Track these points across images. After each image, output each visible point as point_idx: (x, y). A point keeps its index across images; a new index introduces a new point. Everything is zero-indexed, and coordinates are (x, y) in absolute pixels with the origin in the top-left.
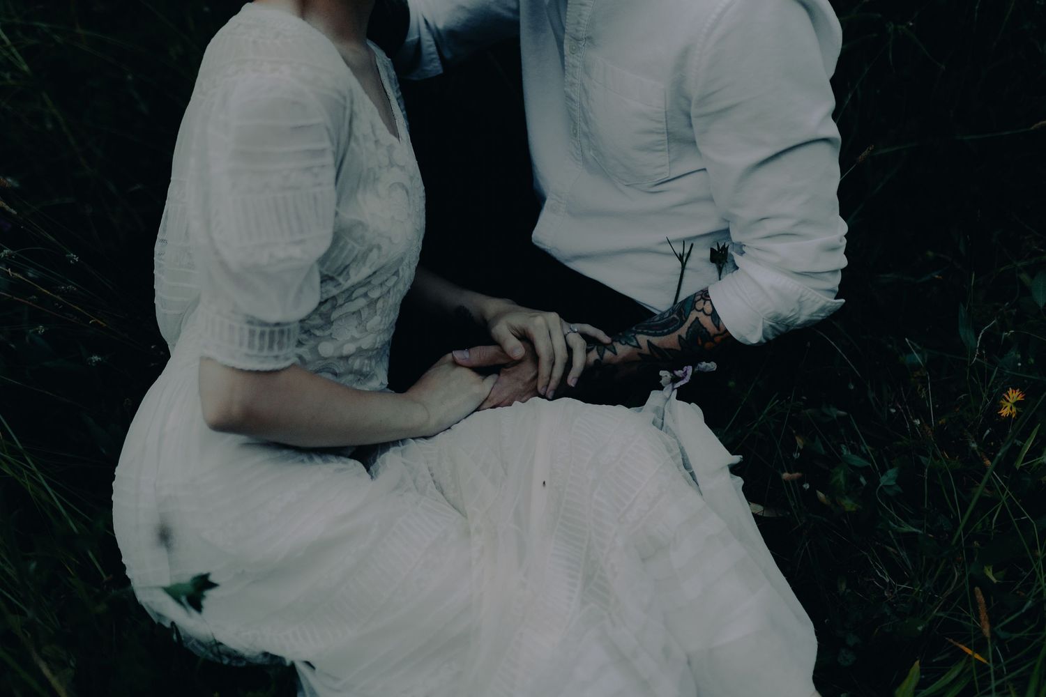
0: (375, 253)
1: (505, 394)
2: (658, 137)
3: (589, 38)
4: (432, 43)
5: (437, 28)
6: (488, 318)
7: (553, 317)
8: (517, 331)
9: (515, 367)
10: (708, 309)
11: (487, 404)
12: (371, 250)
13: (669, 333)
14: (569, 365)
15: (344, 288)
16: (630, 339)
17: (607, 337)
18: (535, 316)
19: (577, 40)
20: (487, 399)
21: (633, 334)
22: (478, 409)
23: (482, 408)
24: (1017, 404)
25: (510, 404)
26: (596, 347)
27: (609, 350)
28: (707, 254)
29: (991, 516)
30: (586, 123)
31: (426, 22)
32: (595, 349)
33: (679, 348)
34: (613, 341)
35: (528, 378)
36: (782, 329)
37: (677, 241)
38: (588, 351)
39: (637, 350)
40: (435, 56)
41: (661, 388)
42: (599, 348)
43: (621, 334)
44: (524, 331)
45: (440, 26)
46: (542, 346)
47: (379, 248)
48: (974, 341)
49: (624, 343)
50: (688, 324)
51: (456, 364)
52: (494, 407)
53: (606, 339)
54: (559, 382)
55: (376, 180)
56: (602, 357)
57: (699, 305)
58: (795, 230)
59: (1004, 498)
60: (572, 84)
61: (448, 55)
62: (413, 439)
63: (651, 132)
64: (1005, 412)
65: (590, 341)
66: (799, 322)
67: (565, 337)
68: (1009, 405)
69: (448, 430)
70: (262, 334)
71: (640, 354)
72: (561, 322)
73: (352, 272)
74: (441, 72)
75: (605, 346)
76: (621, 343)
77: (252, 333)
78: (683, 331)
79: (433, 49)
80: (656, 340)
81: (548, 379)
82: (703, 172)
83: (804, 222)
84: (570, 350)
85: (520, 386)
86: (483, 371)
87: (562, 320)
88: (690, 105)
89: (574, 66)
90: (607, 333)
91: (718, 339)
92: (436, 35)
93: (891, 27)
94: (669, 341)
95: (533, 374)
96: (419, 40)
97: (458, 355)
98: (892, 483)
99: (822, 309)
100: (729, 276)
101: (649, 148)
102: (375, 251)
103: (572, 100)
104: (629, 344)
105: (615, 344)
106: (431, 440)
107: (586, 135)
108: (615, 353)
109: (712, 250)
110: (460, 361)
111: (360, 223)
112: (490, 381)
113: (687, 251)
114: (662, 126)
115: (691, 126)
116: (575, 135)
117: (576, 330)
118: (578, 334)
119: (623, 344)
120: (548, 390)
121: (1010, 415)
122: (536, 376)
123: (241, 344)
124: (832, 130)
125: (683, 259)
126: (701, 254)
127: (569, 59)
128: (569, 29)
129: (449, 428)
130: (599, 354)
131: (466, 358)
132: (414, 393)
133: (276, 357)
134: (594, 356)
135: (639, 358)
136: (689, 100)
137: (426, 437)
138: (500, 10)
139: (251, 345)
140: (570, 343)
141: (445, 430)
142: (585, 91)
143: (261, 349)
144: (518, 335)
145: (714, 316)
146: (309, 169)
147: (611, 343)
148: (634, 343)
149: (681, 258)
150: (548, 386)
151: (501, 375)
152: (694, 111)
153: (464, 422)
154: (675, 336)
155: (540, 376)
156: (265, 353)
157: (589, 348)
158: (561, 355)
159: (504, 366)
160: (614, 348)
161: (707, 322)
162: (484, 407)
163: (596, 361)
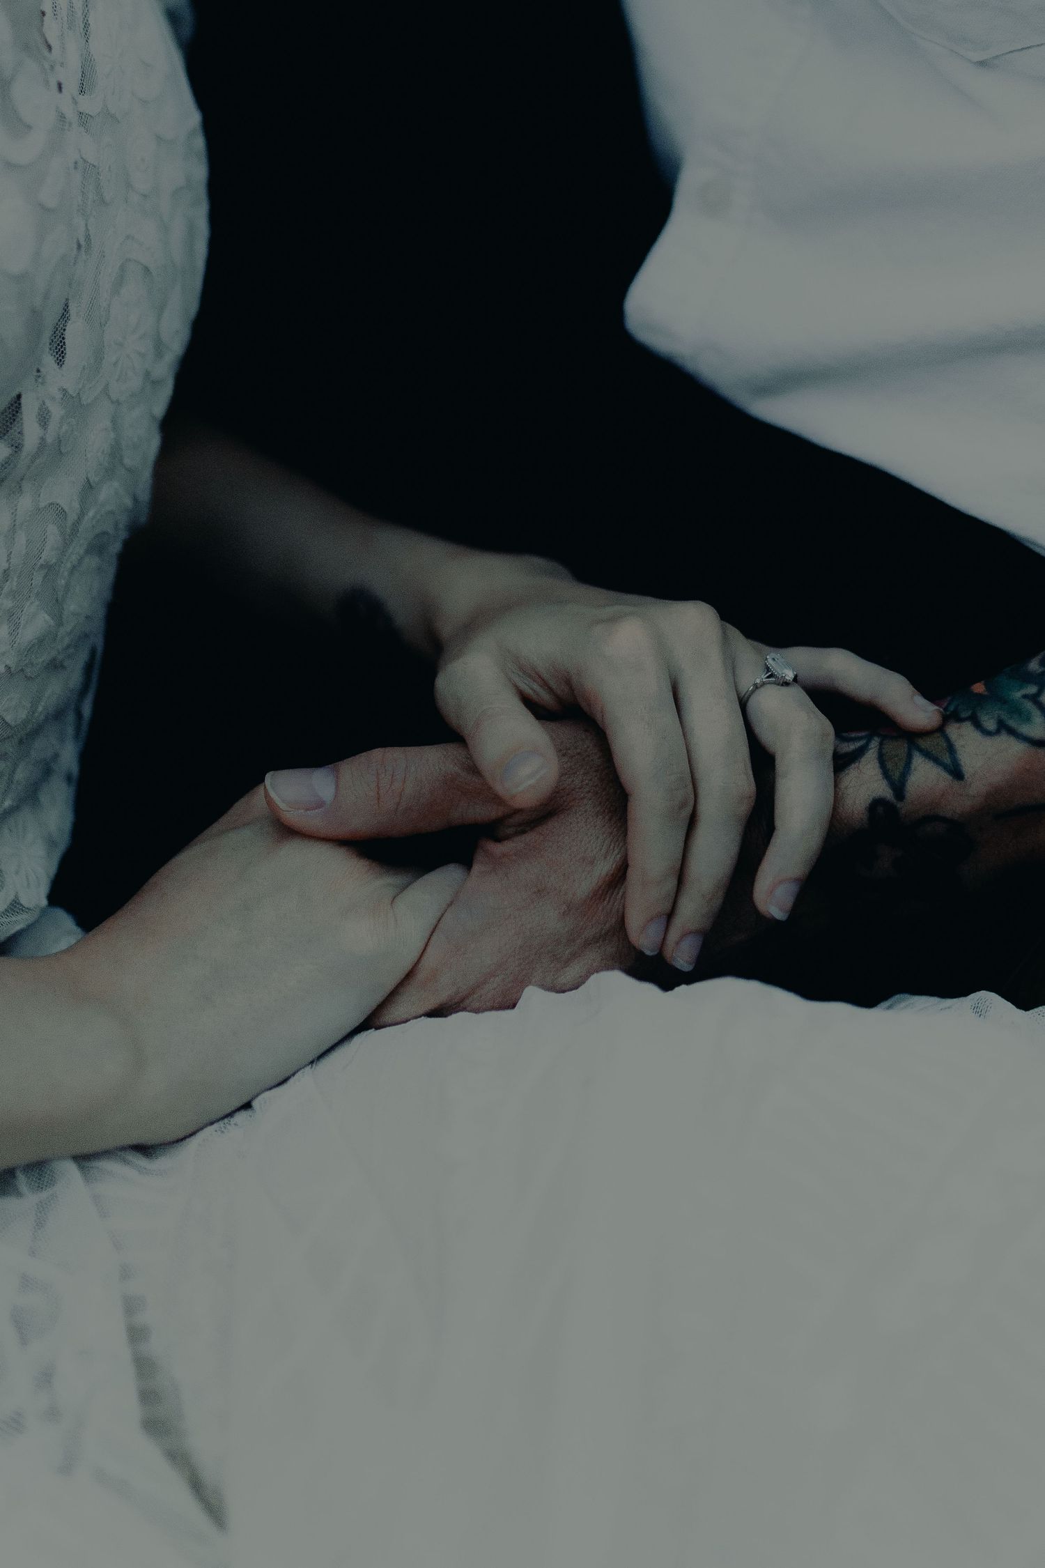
6: (446, 629)
7: (693, 622)
8: (545, 684)
9: (530, 837)
11: (412, 1000)
16: (1017, 711)
17: (920, 700)
18: (613, 620)
20: (410, 975)
21: (1032, 689)
22: (370, 1022)
23: (388, 1016)
25: (508, 1001)
26: (874, 744)
27: (927, 755)
32: (871, 755)
34: (949, 717)
35: (587, 881)
38: (841, 763)
42: (890, 747)
43: (979, 688)
44: (568, 682)
49: (990, 725)
51: (280, 827)
52: (439, 1012)
53: (917, 710)
54: (718, 902)
56: (899, 789)
62: (83, 1159)
65: (851, 718)
67: (743, 704)
69: (241, 1117)
72: (725, 638)
75: (912, 737)
76: (978, 725)
81: (671, 884)
84: (763, 760)
85: (551, 918)
86: (399, 852)
87: (734, 633)
90: (926, 687)
95: (604, 868)
97: (290, 789)
104: (1012, 732)
105: (953, 731)
106: (162, 1162)
108: (956, 773)
110: (293, 817)
112: (429, 894)
117: (790, 675)
118: (797, 693)
119: (988, 733)
120: (674, 935)
122: (619, 877)
129: (247, 1106)
130: (886, 774)
131: (320, 804)
134: (866, 781)
137: (145, 1150)
140: (766, 736)
141: (230, 1115)
144: (545, 697)
147: (941, 729)
148: (1036, 727)
150: (670, 915)
151: (477, 868)
153: (304, 1081)
155: (633, 875)
157: (851, 747)
158: (726, 782)
159: (492, 830)
160: (951, 749)
162: (400, 1009)
163: (876, 805)
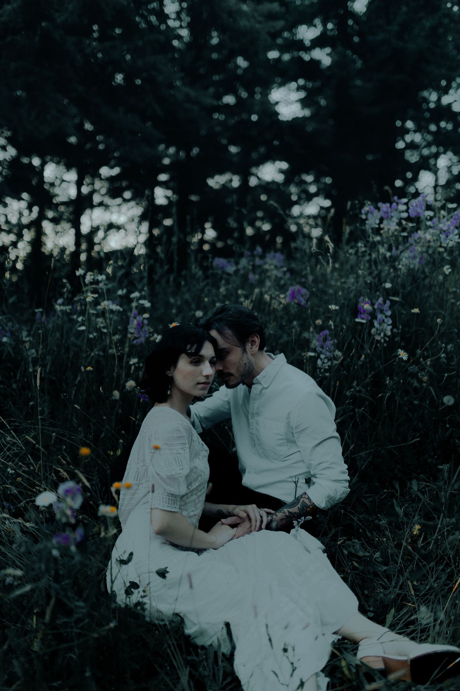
0: (200, 478)
1: (241, 533)
2: (284, 441)
3: (257, 413)
4: (198, 422)
5: (200, 416)
7: (254, 506)
8: (243, 511)
10: (306, 497)
11: (235, 537)
12: (199, 477)
13: (294, 507)
14: (262, 522)
15: (191, 489)
18: (249, 506)
19: (253, 414)
20: (234, 535)
21: (282, 509)
23: (233, 539)
24: (419, 530)
25: (243, 536)
26: (270, 515)
27: (275, 515)
28: (304, 481)
29: (413, 565)
30: (259, 441)
31: (196, 414)
33: (298, 512)
36: (332, 502)
37: (293, 476)
38: (268, 517)
39: (284, 514)
40: (200, 426)
41: (294, 527)
44: (245, 511)
45: (202, 415)
46: (252, 516)
47: (201, 476)
48: (400, 511)
49: (279, 512)
50: (300, 503)
51: (223, 524)
53: (273, 512)
54: (259, 528)
55: (199, 454)
56: (272, 518)
57: (304, 496)
58: (331, 466)
59: (417, 558)
60: (252, 429)
61: (204, 426)
62: (212, 548)
63: (281, 439)
64: (415, 533)
65: (268, 514)
66: (337, 499)
67: (259, 512)
68: (416, 530)
70: (172, 500)
71: (285, 516)
73: (193, 485)
74: (202, 431)
77: (169, 499)
78: (299, 506)
79: (199, 424)
80: (290, 510)
81: (256, 525)
82: (299, 453)
83: (333, 463)
84: (261, 517)
85: (245, 530)
86: (233, 526)
87: (258, 507)
88: (293, 430)
89: (253, 423)
91: (311, 507)
92: (200, 419)
93: (357, 410)
94: (295, 510)
96: (194, 421)
97: (223, 520)
98: (378, 557)
99: (343, 493)
100: (312, 486)
101: (280, 445)
102: (200, 477)
103: (253, 434)
104: (281, 513)
106: (217, 550)
107: (259, 445)
108: (277, 516)
109: (306, 479)
110: (224, 522)
111: (196, 467)
112: (235, 529)
113: (297, 480)
114: (285, 437)
115: (294, 437)
116: (255, 446)
118: (263, 511)
121: (417, 534)
122: (251, 526)
123: (166, 503)
124: (337, 435)
125: (296, 483)
126: (302, 481)
127: (251, 421)
128: (250, 411)
129: (223, 546)
131: (226, 522)
132: (210, 533)
133: (175, 508)
134: (270, 518)
135: (285, 517)
136: (292, 428)
137: (215, 549)
138: (223, 409)
139: (169, 503)
140: (261, 515)
141: (221, 546)
142: (258, 430)
143: (171, 505)
145: (309, 498)
146: (183, 448)
147: (275, 513)
148: (283, 512)
149: (295, 483)
150: (256, 527)
151: (239, 527)
152: (294, 431)
153: (228, 543)
154: (296, 508)
155: (253, 524)
156: (173, 506)
158: (259, 518)
159: (241, 523)
161: (307, 501)
163: (271, 520)
